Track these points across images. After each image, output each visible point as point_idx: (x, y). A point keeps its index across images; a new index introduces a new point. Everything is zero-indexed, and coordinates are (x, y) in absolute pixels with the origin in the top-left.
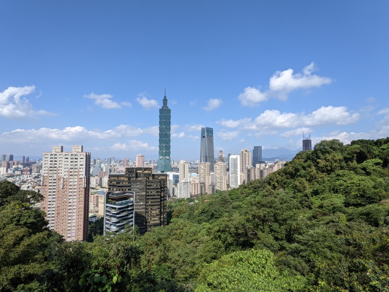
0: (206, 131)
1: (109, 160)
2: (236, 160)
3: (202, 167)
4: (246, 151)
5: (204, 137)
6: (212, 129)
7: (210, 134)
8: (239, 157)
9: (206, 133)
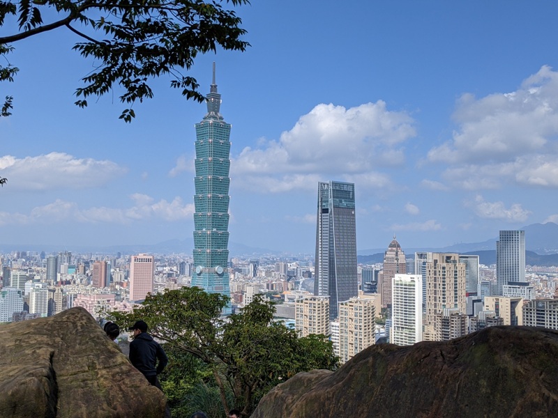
0: (330, 194)
1: (52, 263)
2: (409, 288)
3: (306, 310)
4: (448, 258)
5: (325, 211)
6: (353, 185)
7: (344, 203)
8: (418, 279)
9: (331, 200)
